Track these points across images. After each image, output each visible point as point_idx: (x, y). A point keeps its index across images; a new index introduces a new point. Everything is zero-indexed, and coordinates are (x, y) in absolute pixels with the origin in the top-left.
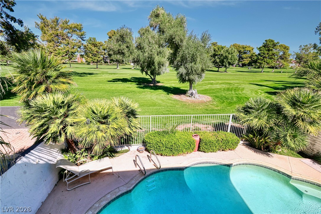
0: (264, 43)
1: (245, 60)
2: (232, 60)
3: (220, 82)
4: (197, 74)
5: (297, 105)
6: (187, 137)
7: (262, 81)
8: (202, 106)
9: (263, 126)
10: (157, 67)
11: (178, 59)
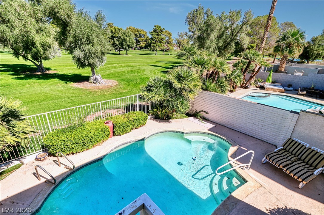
0: (153, 28)
1: (141, 43)
2: (130, 43)
3: (123, 65)
4: (98, 58)
5: (181, 80)
6: (99, 126)
7: (157, 62)
8: (109, 91)
9: (162, 100)
10: (41, 50)
11: (70, 39)
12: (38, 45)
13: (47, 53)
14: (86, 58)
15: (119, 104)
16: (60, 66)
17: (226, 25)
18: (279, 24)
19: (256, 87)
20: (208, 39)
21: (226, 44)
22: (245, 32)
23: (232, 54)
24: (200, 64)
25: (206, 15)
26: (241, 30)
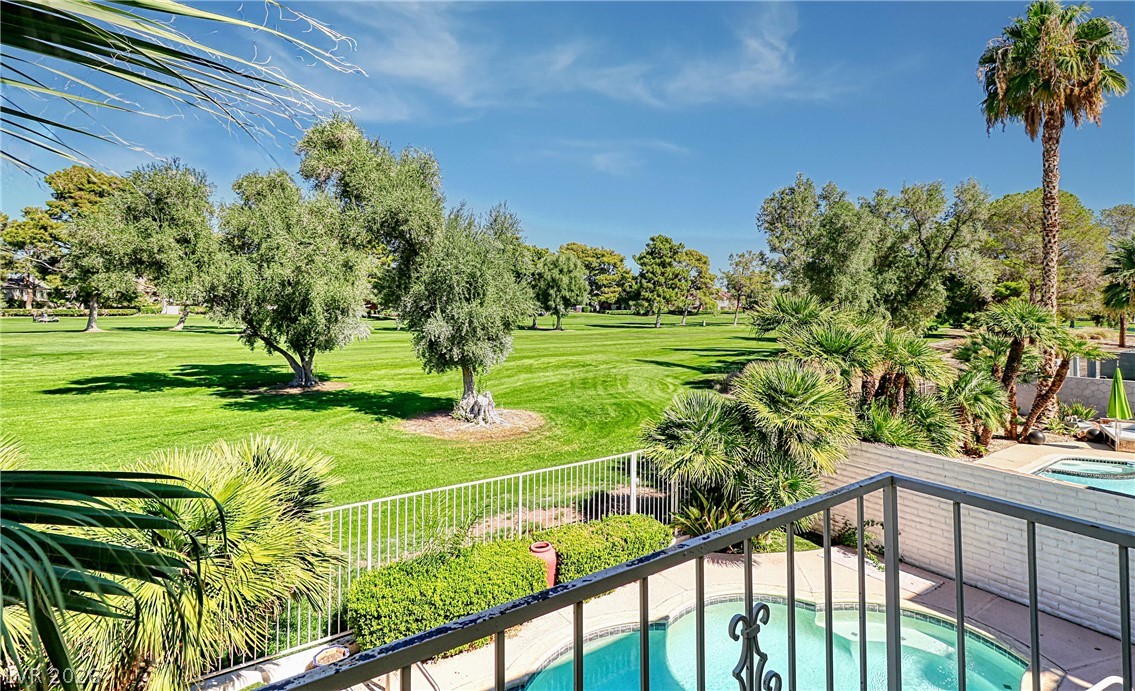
0: (647, 245)
1: (606, 290)
2: (572, 291)
3: (553, 360)
4: (489, 339)
5: (778, 401)
6: (514, 559)
7: (664, 349)
8: (519, 446)
9: (721, 471)
10: (321, 320)
11: (417, 288)
12: (318, 307)
13: (335, 329)
14: (457, 339)
15: (557, 491)
16: (353, 367)
17: (896, 227)
18: (1097, 214)
19: (1075, 436)
20: (842, 272)
21: (912, 284)
22: (972, 246)
23: (941, 319)
24: (836, 352)
25: (823, 203)
26: (955, 239)
